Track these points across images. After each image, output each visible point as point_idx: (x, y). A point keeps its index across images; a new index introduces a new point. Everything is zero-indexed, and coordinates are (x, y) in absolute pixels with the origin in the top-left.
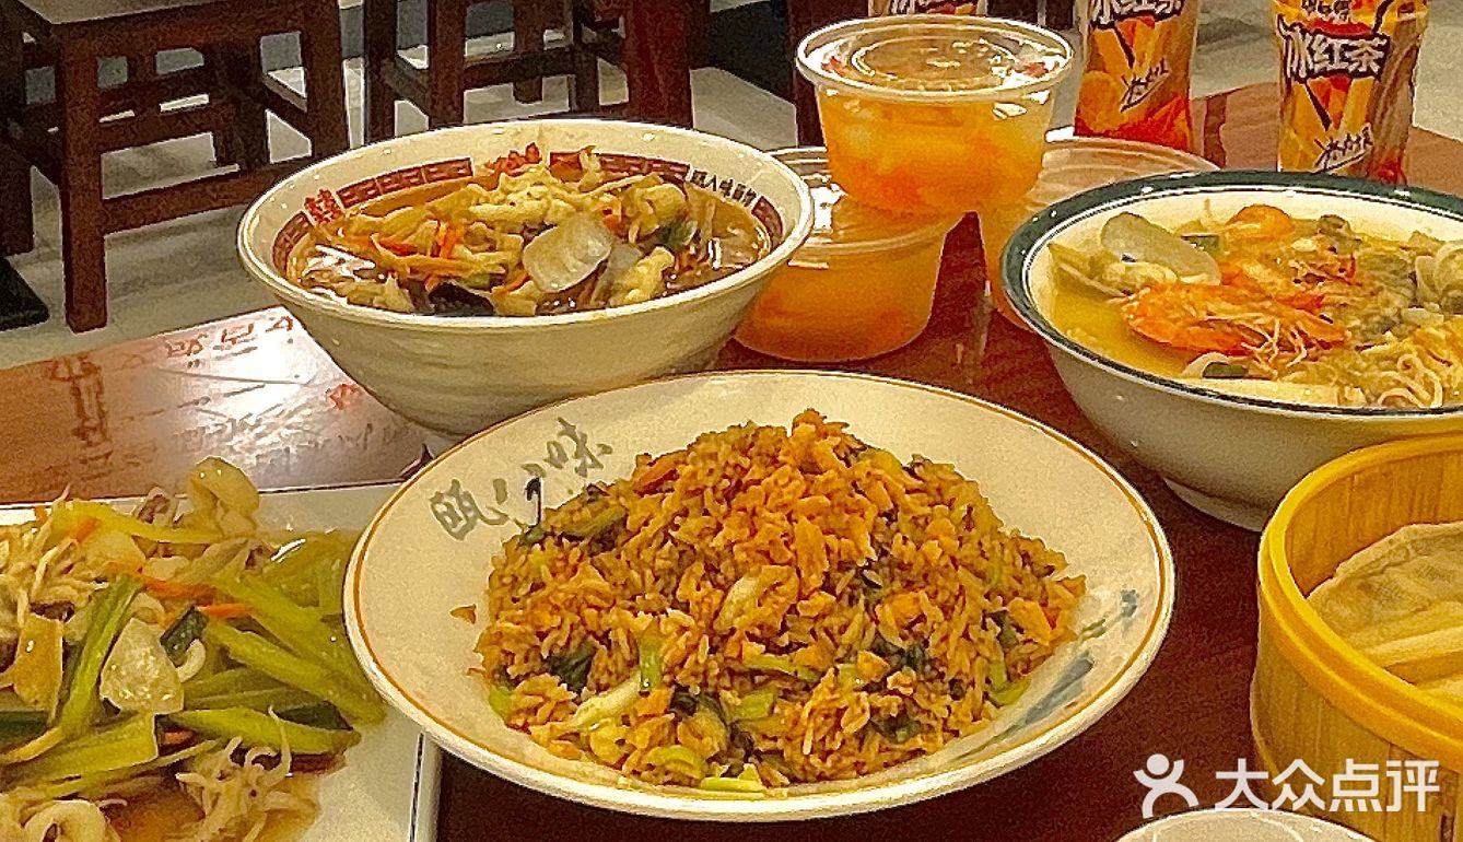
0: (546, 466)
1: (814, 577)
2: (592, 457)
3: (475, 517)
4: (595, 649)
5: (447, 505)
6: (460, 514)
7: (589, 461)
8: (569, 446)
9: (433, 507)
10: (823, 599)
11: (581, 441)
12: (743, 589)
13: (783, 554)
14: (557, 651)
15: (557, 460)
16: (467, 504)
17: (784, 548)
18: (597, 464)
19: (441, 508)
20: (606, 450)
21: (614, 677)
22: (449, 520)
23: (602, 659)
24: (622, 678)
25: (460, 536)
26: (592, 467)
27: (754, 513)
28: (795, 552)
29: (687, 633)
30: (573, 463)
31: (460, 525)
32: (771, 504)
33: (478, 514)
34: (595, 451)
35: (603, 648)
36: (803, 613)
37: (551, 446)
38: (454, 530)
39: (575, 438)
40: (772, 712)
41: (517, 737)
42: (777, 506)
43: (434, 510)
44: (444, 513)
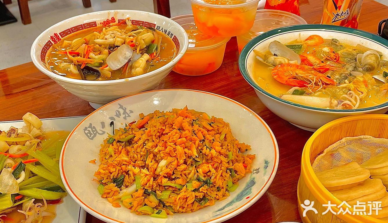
0: (115, 117)
1: (181, 161)
2: (128, 114)
4: (125, 176)
5: (88, 130)
6: (92, 132)
8: (122, 111)
9: (84, 132)
10: (184, 167)
11: (125, 110)
12: (163, 163)
13: (173, 154)
14: (115, 177)
15: (118, 115)
16: (94, 130)
17: (174, 152)
18: (129, 116)
20: (131, 112)
21: (130, 184)
22: (89, 135)
23: (127, 179)
24: (132, 184)
25: (92, 139)
26: (127, 117)
27: (166, 142)
28: (176, 154)
29: (147, 176)
30: (123, 116)
31: (92, 136)
32: (170, 140)
33: (97, 132)
34: (128, 112)
35: (127, 176)
36: (178, 170)
37: (117, 111)
38: (91, 138)
39: (123, 109)
40: (169, 197)
41: (104, 200)
42: (172, 141)
43: (85, 133)
44: (88, 133)
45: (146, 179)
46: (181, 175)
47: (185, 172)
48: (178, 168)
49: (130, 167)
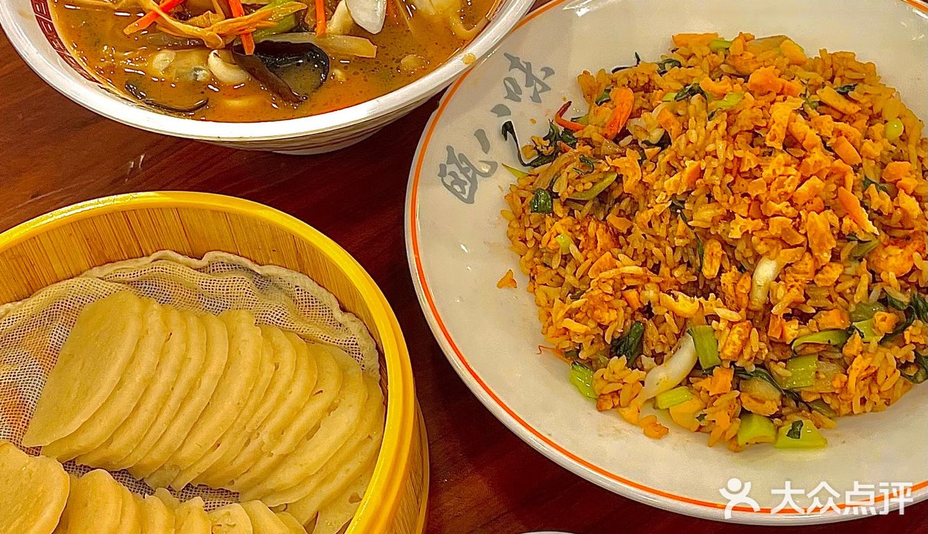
0: (509, 103)
1: (824, 254)
2: (538, 81)
3: (474, 175)
4: (644, 324)
5: (452, 174)
6: (462, 177)
7: (539, 88)
8: (519, 76)
9: (442, 180)
11: (527, 69)
12: (766, 271)
13: (793, 237)
14: (617, 336)
15: (514, 94)
16: (464, 165)
17: (794, 232)
18: (546, 88)
19: (449, 180)
20: (549, 72)
21: (667, 348)
22: (457, 188)
23: (652, 333)
24: (674, 348)
25: (470, 200)
26: (541, 91)
27: (757, 199)
28: (806, 235)
29: (737, 328)
30: (527, 92)
31: (467, 188)
32: (774, 194)
33: (476, 172)
34: (540, 75)
35: (650, 324)
36: (820, 284)
37: (507, 82)
38: (465, 197)
39: (521, 68)
40: (817, 378)
41: (611, 421)
42: (780, 195)
43: (445, 185)
44: (453, 183)
45: (735, 338)
46: (829, 298)
47: (839, 288)
48: (818, 280)
49: (651, 293)
